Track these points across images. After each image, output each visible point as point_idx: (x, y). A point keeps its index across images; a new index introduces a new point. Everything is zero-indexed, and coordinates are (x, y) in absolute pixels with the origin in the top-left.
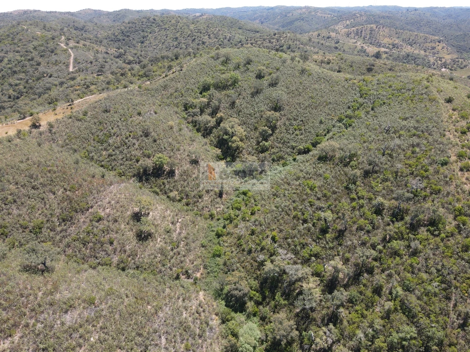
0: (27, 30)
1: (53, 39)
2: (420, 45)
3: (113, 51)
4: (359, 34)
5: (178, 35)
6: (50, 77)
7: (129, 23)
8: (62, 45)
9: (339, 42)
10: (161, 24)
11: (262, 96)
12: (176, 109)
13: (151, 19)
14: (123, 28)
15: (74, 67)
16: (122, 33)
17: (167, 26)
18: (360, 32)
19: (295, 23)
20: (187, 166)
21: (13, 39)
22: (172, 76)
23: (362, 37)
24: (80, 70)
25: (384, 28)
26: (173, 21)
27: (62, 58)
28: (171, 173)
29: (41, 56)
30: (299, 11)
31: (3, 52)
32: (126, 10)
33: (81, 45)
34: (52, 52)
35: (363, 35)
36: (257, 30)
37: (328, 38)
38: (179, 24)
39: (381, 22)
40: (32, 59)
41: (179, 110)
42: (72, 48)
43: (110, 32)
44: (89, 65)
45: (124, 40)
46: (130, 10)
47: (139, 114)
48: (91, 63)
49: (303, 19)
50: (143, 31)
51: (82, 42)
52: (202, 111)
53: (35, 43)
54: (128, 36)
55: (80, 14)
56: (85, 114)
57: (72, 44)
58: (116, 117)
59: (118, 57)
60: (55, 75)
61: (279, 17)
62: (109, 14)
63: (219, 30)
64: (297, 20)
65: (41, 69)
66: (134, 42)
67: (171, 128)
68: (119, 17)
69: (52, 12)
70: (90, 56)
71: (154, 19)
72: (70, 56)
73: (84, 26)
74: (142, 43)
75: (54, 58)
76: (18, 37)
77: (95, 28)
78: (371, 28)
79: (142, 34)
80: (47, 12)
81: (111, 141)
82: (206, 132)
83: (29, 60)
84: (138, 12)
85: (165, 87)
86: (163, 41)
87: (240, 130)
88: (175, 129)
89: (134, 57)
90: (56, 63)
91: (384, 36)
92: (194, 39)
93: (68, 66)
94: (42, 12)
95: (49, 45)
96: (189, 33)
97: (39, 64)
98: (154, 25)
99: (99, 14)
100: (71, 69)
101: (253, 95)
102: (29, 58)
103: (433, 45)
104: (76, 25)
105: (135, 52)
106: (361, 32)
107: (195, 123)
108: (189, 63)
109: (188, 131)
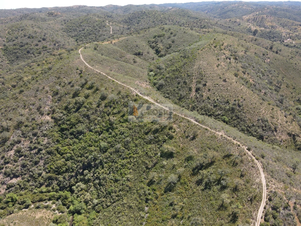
0: (92, 18)
1: (104, 22)
2: (288, 27)
3: (126, 27)
4: (255, 20)
5: (155, 20)
6: (104, 36)
7: (132, 14)
8: (107, 24)
9: (240, 24)
10: (148, 14)
11: (170, 39)
12: (145, 42)
13: (143, 12)
14: (129, 16)
15: (112, 32)
16: (129, 19)
17: (150, 16)
18: (255, 19)
19: (228, 13)
20: (146, 53)
21: (87, 21)
22: (146, 33)
23: (256, 22)
24: (114, 33)
25: (271, 17)
26: (153, 13)
27: (108, 29)
28: (142, 55)
29: (100, 28)
30: (233, 5)
31: (84, 26)
32: (131, 5)
33: (114, 24)
34: (104, 27)
35: (257, 21)
36: (197, 18)
37: (235, 22)
38: (156, 14)
39: (278, 13)
40: (97, 29)
41: (146, 42)
42: (111, 25)
43: (123, 18)
44: (117, 32)
45: (130, 22)
46: (133, 5)
47: (136, 42)
48: (118, 31)
49: (232, 11)
50: (139, 18)
51: (114, 23)
52: (153, 43)
53: (97, 23)
54: (132, 20)
55: (107, 7)
56: (122, 41)
57: (111, 24)
58: (130, 42)
59: (128, 29)
60: (106, 35)
61: (219, 9)
62: (122, 8)
63: (174, 18)
64: (229, 11)
65: (100, 33)
66: (134, 23)
67: (144, 46)
68: (127, 9)
69: (93, 7)
70: (118, 28)
71: (145, 12)
72: (110, 28)
73: (111, 15)
74: (138, 23)
75: (105, 29)
76: (89, 21)
77: (117, 16)
78: (263, 17)
79: (138, 19)
80: (90, 7)
81: (128, 47)
82: (153, 48)
83: (95, 30)
84: (137, 6)
85: (143, 36)
86: (148, 23)
87: (162, 47)
88: (145, 46)
89: (134, 29)
90: (106, 31)
91: (269, 21)
92: (162, 22)
93: (110, 32)
94: (88, 7)
95: (102, 24)
96: (160, 19)
97: (99, 31)
98: (144, 15)
99: (116, 8)
100: (111, 33)
101: (168, 39)
102: (95, 29)
103: (296, 27)
104: (108, 15)
105: (135, 27)
106: (257, 19)
107: (150, 46)
108: (152, 30)
109: (148, 47)
